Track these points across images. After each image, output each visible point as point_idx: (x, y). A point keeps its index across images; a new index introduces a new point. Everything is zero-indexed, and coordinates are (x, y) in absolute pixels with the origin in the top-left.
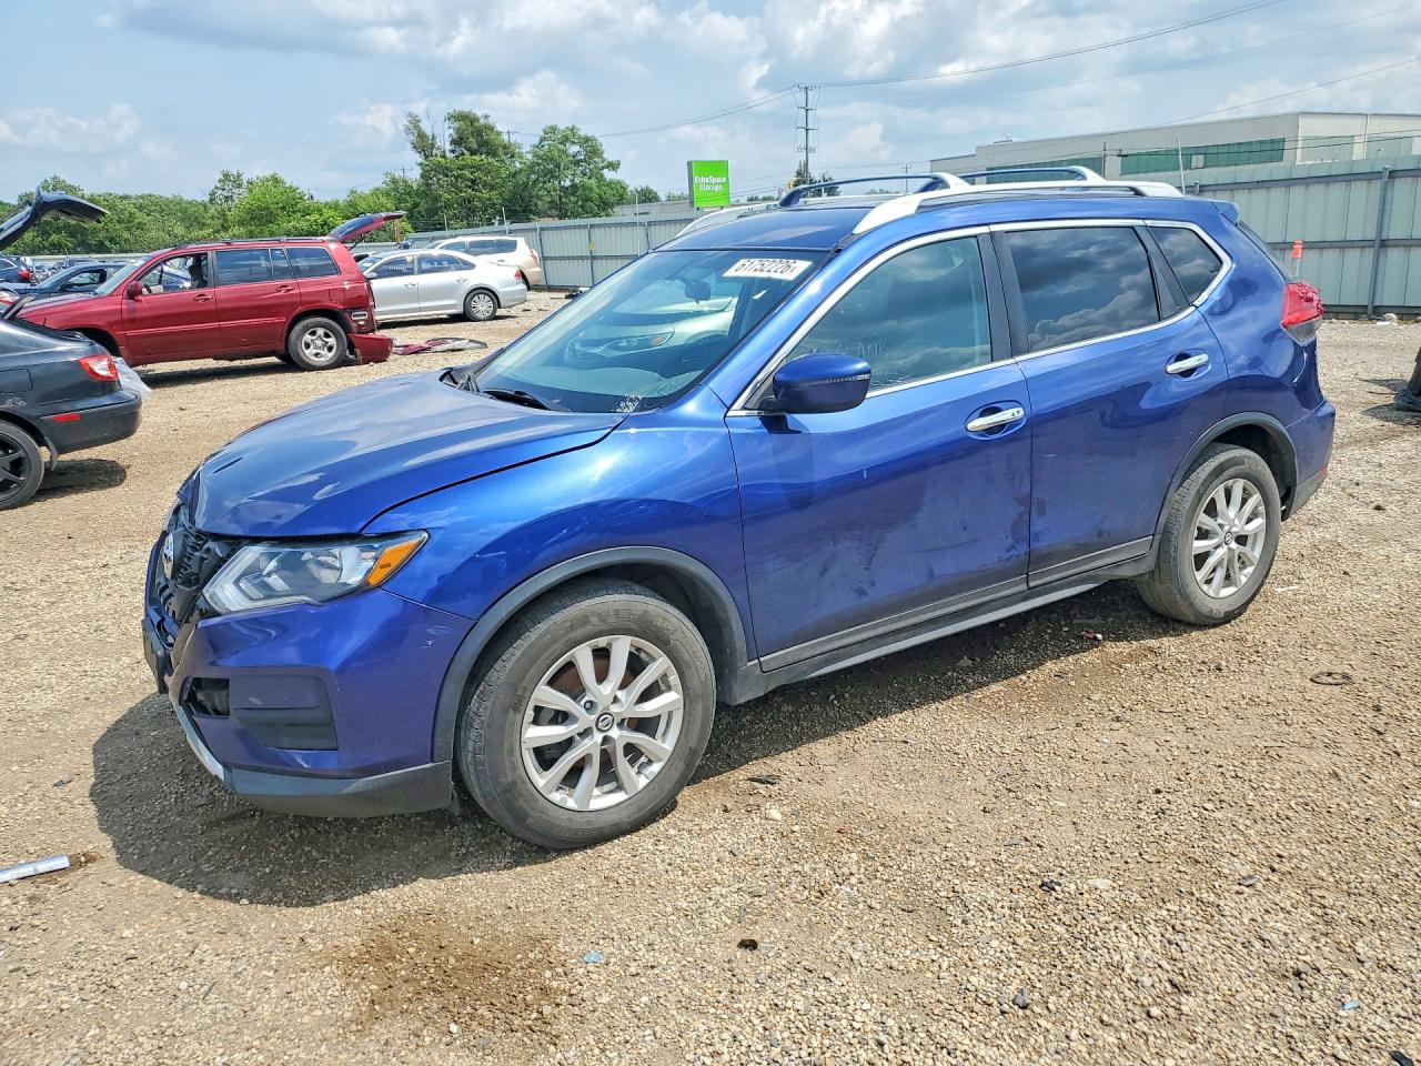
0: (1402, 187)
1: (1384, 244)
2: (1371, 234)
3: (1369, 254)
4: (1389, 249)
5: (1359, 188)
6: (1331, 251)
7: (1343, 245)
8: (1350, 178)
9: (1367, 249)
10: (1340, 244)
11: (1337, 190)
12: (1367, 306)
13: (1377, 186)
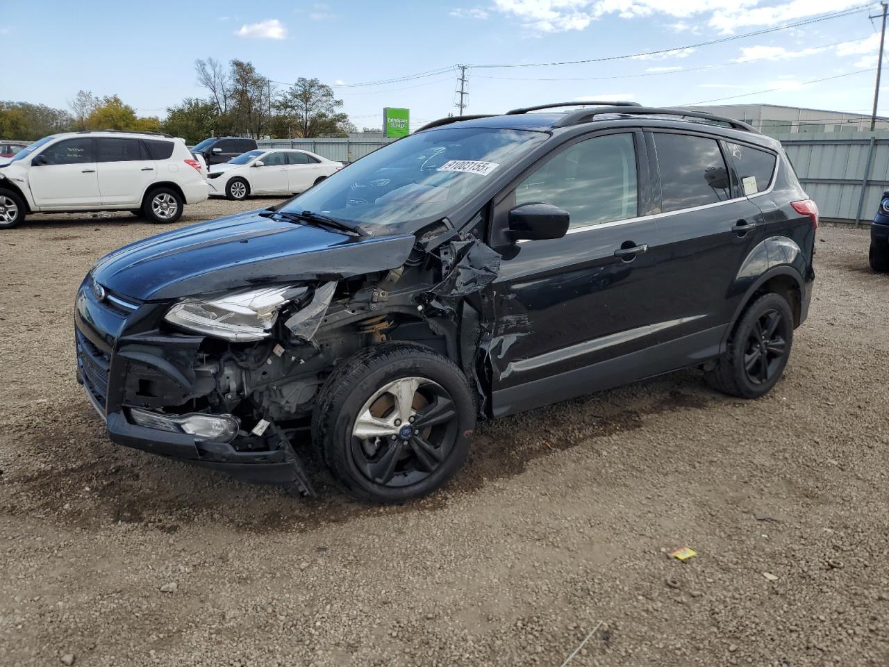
0: (881, 151)
1: (868, 183)
2: (861, 177)
3: (859, 189)
4: (871, 187)
5: (855, 150)
6: (835, 186)
7: (843, 183)
8: (850, 143)
9: (857, 187)
10: (841, 182)
11: (841, 150)
12: (855, 220)
13: (866, 149)
